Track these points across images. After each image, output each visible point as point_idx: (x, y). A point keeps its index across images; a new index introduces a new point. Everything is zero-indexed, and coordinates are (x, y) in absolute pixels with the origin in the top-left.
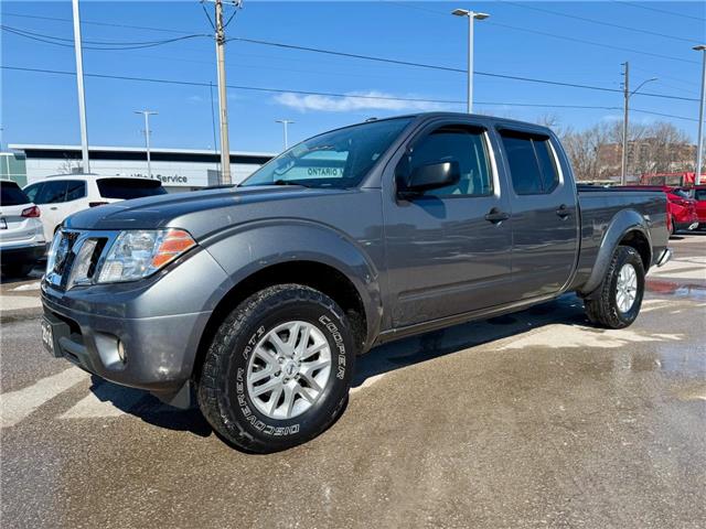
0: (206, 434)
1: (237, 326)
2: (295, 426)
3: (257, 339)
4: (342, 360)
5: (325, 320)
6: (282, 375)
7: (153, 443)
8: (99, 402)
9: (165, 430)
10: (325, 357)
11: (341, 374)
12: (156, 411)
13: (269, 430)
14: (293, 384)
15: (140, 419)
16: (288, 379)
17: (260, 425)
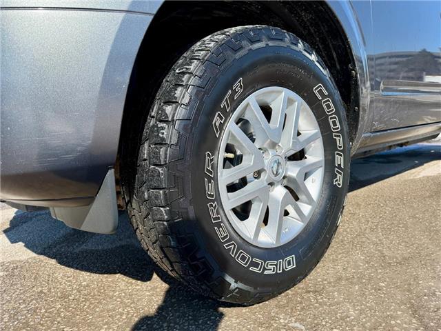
0: (146, 278)
1: (183, 96)
2: (289, 258)
3: (227, 115)
4: (339, 160)
5: (320, 92)
6: (264, 177)
7: (65, 296)
8: (9, 243)
9: (86, 274)
10: (316, 154)
11: (340, 180)
12: (77, 250)
13: (256, 265)
14: (279, 192)
15: (53, 262)
16: (271, 184)
17: (243, 258)
